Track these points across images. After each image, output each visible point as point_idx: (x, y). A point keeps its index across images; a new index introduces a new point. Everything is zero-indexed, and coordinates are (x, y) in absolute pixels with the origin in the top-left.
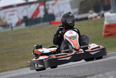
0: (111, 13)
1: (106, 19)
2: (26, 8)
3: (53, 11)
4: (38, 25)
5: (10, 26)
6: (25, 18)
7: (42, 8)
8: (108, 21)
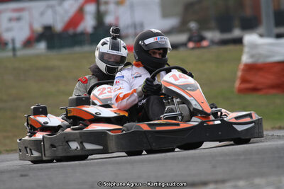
0: (261, 36)
1: (246, 49)
2: (52, 7)
3: (117, 19)
4: (77, 49)
5: (10, 46)
6: (48, 29)
7: (91, 8)
8: (252, 56)
